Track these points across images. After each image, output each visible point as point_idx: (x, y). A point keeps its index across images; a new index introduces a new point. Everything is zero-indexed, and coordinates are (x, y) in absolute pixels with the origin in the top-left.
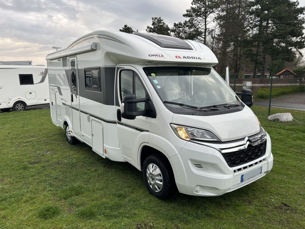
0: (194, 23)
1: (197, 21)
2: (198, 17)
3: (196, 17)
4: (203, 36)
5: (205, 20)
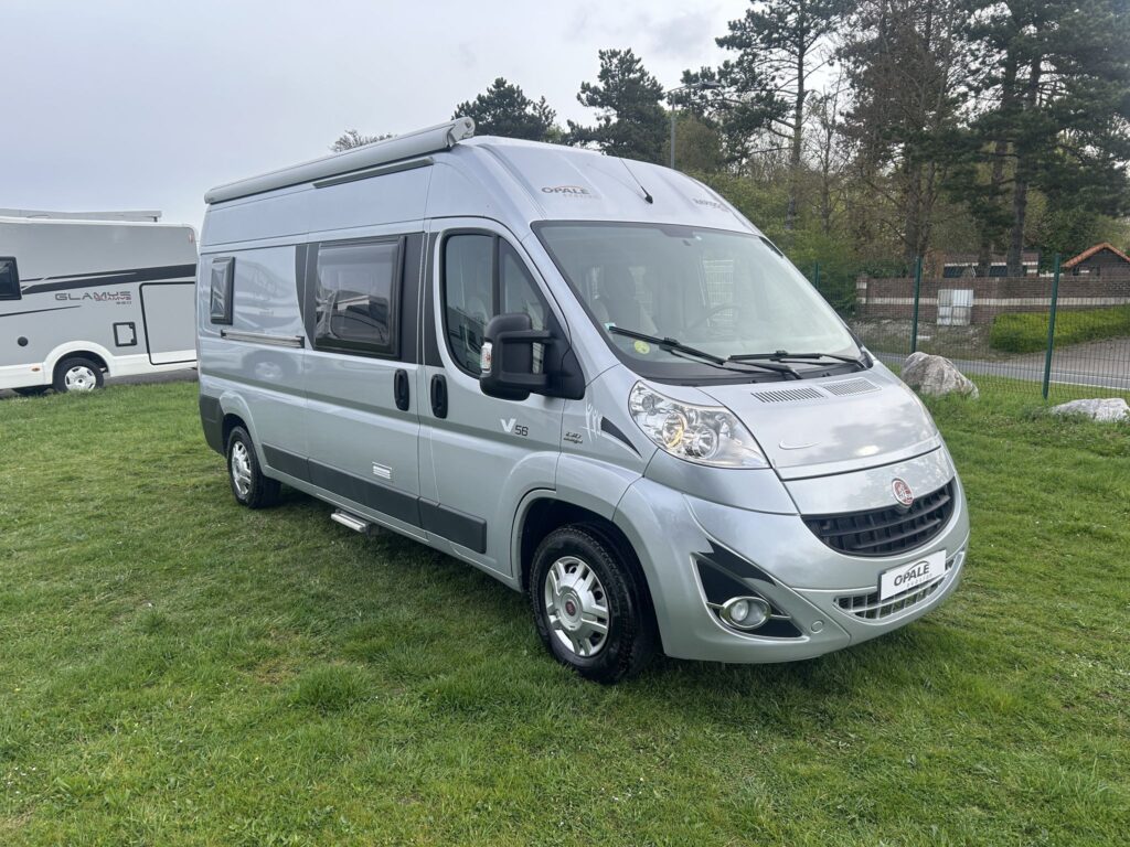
0: (757, 70)
1: (768, 64)
2: (774, 50)
3: (766, 49)
4: (792, 121)
5: (797, 61)
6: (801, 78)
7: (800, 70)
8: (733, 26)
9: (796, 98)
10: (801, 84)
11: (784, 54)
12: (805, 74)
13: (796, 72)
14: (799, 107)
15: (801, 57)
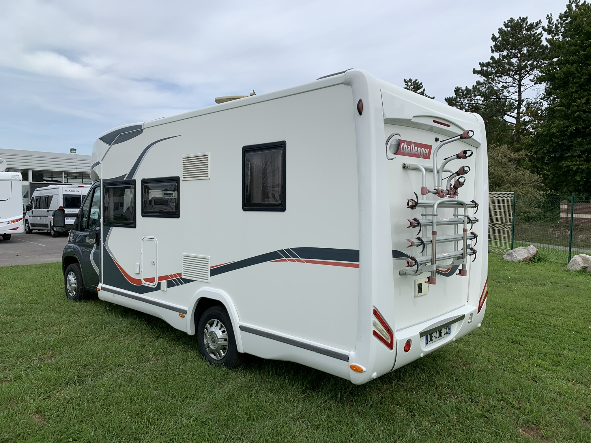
2: (504, 77)
3: (499, 76)
4: (515, 115)
5: (518, 83)
6: (520, 92)
7: (520, 88)
8: (482, 65)
9: (517, 103)
10: (520, 95)
11: (510, 80)
12: (522, 90)
13: (517, 90)
14: (519, 108)
15: (520, 80)
